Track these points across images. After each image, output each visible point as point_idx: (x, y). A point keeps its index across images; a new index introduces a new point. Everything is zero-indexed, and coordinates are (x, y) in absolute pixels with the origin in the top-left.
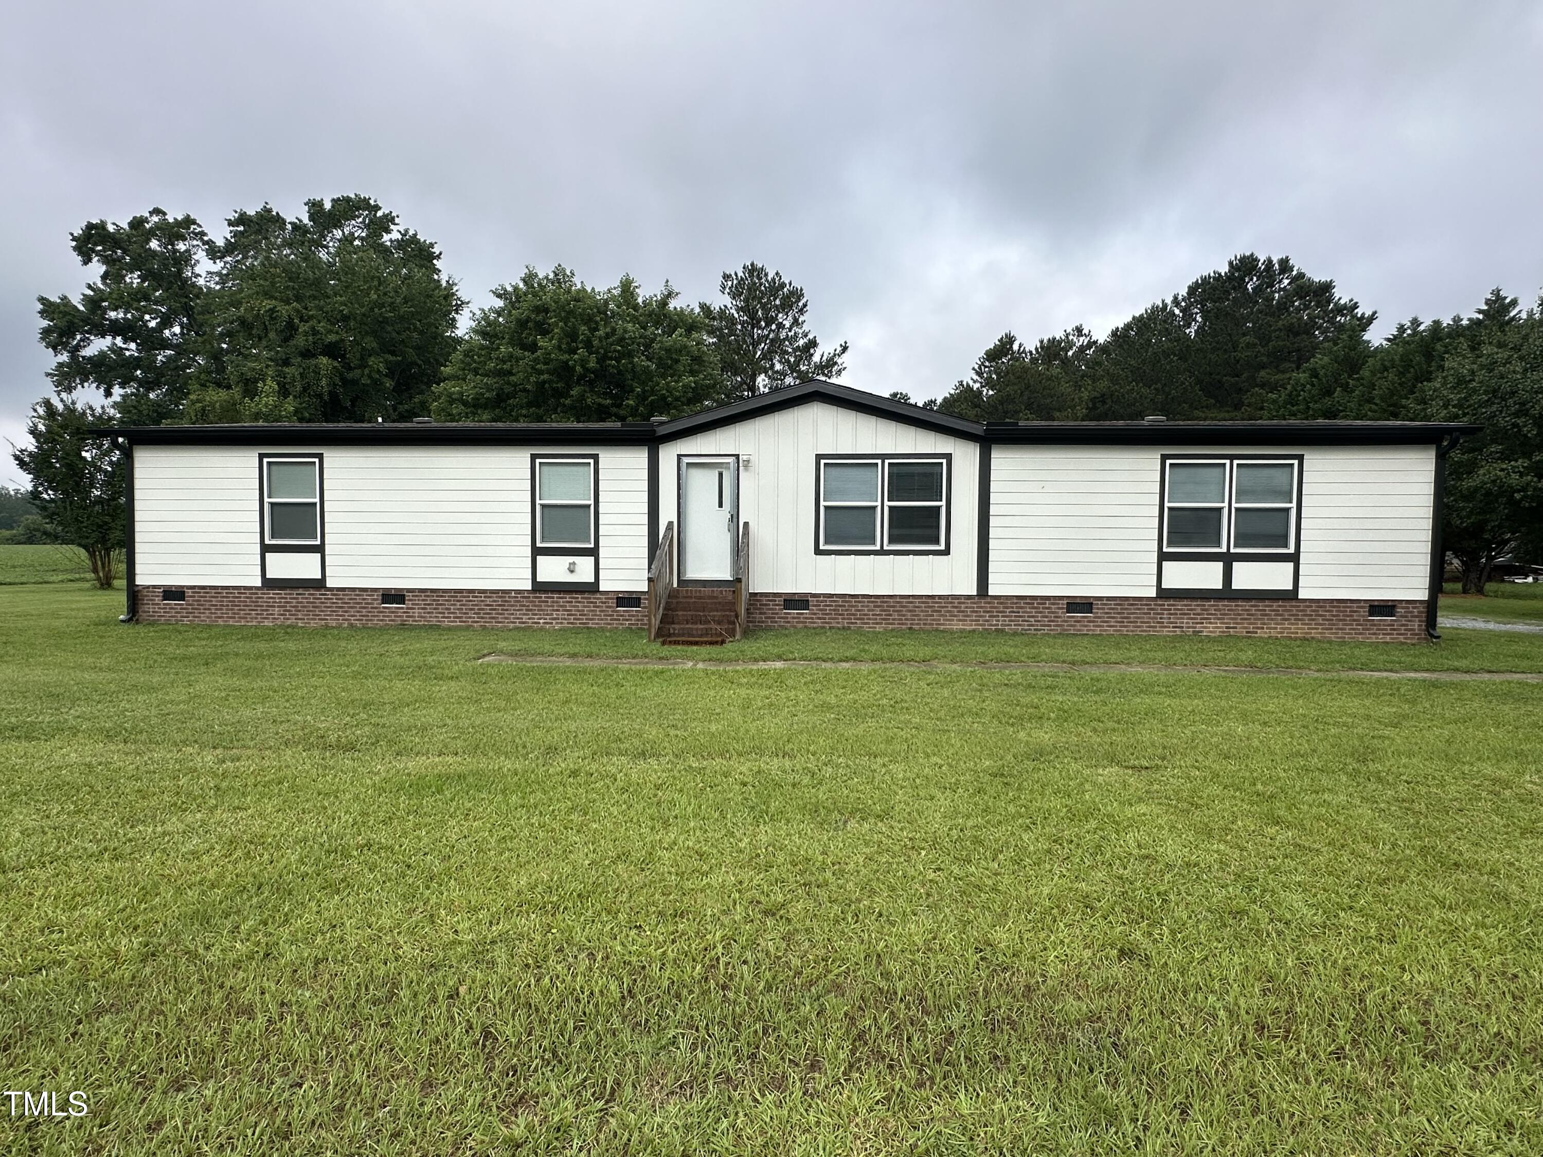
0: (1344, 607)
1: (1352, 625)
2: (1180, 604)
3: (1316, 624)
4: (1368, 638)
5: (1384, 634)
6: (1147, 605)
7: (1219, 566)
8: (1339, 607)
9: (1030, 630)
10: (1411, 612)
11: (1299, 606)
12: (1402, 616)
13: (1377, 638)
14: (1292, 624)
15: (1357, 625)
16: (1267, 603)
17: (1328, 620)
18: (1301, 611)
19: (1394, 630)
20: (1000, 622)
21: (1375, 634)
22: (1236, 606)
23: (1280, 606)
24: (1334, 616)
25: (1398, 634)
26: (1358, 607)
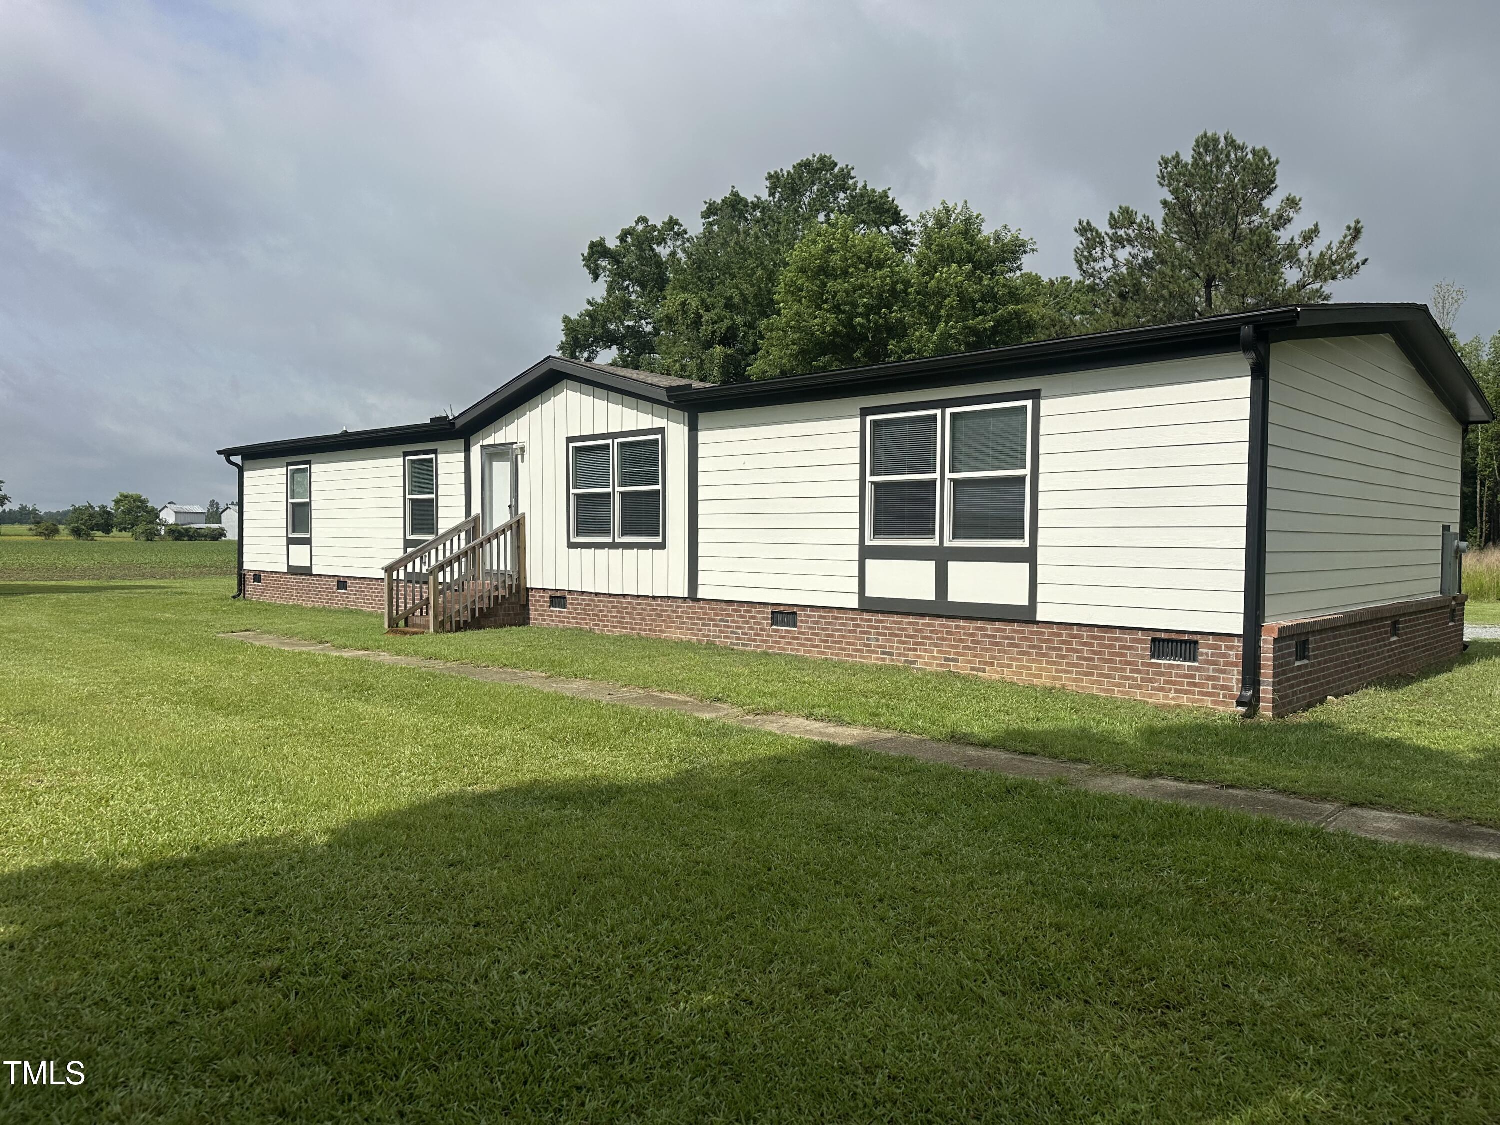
0: (1110, 639)
1: (1124, 670)
2: (890, 620)
3: (1068, 665)
4: (1151, 696)
5: (1177, 691)
6: (853, 619)
7: (930, 567)
8: (1103, 638)
9: (738, 644)
10: (1224, 656)
11: (1043, 633)
12: (1208, 662)
13: (1166, 698)
14: (1034, 661)
15: (1132, 671)
16: (998, 625)
17: (1086, 659)
18: (1046, 641)
19: (1195, 685)
20: (711, 632)
21: (1162, 690)
22: (957, 627)
23: (1014, 631)
24: (1095, 653)
25: (1200, 693)
26: (1133, 640)
